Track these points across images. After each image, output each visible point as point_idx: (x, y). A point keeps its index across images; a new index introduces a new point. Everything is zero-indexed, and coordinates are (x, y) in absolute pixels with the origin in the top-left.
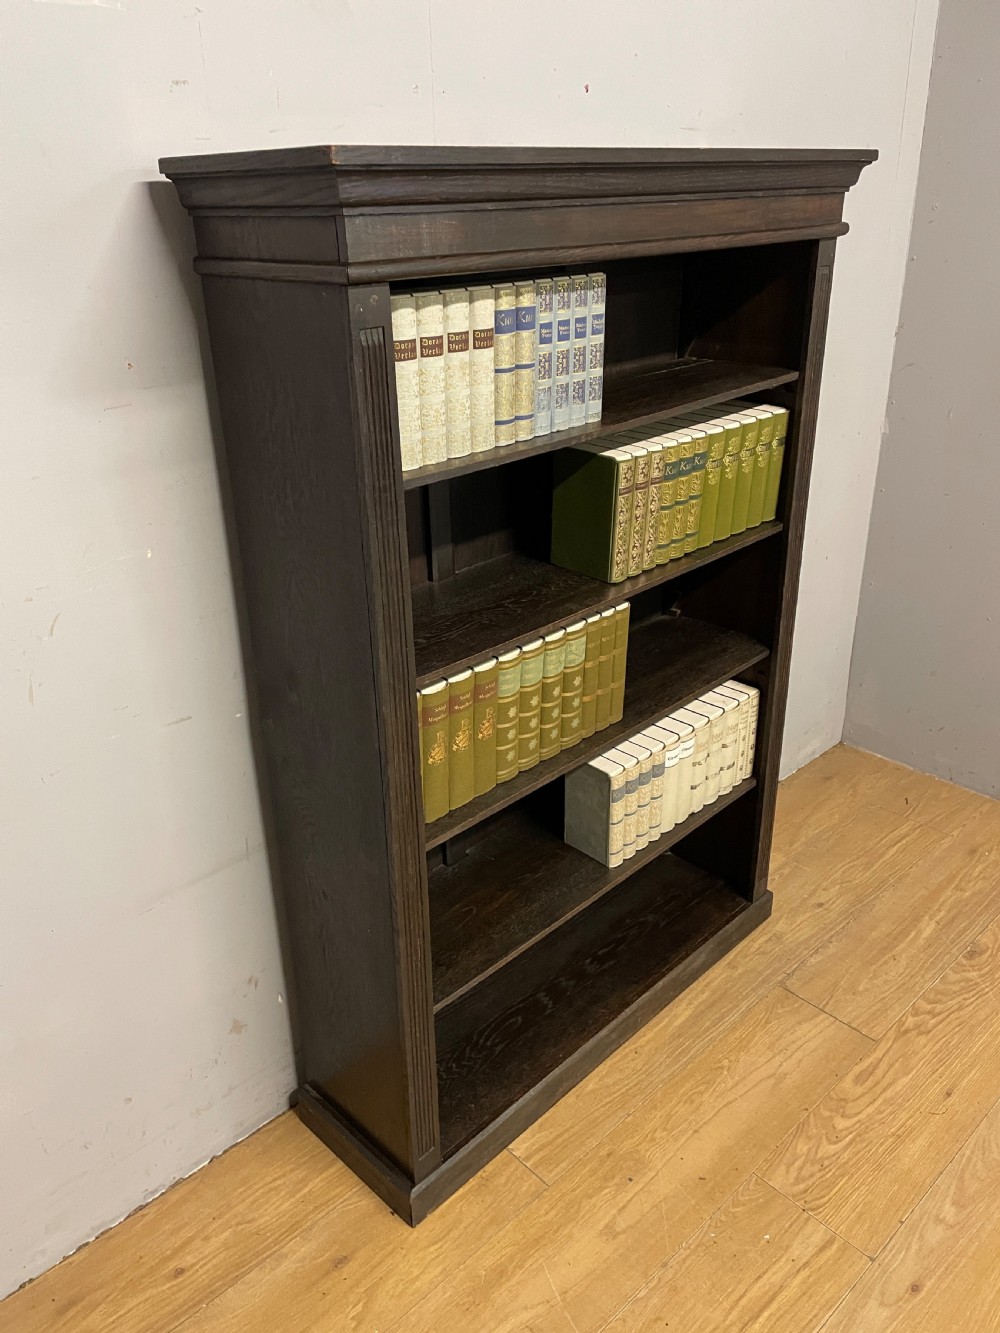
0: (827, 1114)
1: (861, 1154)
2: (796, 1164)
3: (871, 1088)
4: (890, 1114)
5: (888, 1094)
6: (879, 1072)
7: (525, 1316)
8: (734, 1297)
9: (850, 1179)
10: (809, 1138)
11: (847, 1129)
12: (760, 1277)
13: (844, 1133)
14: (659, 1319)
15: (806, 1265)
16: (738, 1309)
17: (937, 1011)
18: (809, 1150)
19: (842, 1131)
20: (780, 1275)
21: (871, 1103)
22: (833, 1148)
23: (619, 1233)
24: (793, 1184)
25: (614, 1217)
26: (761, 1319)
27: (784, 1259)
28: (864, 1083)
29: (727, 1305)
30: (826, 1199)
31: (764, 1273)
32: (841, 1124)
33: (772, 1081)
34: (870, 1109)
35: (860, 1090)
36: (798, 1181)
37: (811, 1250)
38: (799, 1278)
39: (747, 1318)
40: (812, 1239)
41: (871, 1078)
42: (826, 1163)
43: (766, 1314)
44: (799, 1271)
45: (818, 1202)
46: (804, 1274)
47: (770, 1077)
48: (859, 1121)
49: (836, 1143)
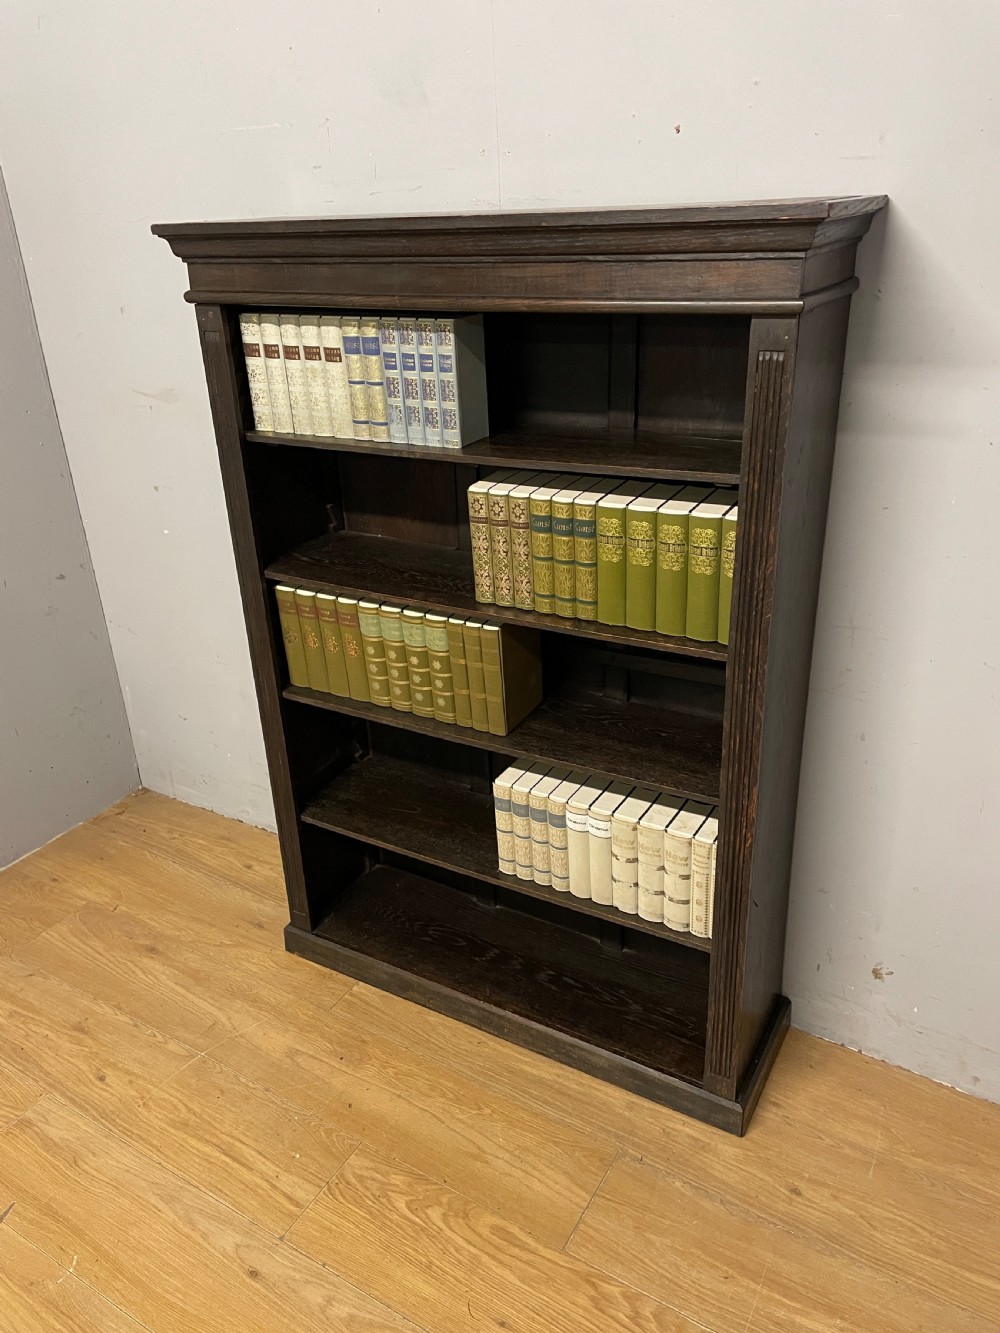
0: (444, 1200)
1: (399, 1230)
2: (377, 1175)
3: (490, 1243)
4: (458, 1261)
5: (485, 1259)
6: (516, 1251)
7: (224, 1019)
8: (242, 1138)
9: (368, 1220)
10: (410, 1185)
11: (429, 1218)
12: (260, 1153)
13: (424, 1216)
14: (223, 1093)
15: (274, 1187)
16: (231, 1140)
17: (643, 1323)
18: (397, 1186)
19: (426, 1214)
20: (264, 1168)
21: (466, 1240)
22: (401, 1205)
23: (292, 1059)
24: (354, 1174)
25: (307, 1054)
26: (223, 1157)
27: (278, 1169)
28: (493, 1234)
29: (235, 1133)
30: (342, 1200)
31: (265, 1157)
32: (435, 1214)
33: (475, 1151)
34: (461, 1242)
35: (486, 1232)
36: (361, 1178)
37: (288, 1190)
38: (259, 1181)
39: (224, 1147)
40: (299, 1190)
41: (505, 1243)
42: (383, 1200)
43: (227, 1160)
44: (267, 1181)
45: (338, 1193)
46: (265, 1185)
47: (479, 1148)
48: (441, 1230)
49: (409, 1208)
